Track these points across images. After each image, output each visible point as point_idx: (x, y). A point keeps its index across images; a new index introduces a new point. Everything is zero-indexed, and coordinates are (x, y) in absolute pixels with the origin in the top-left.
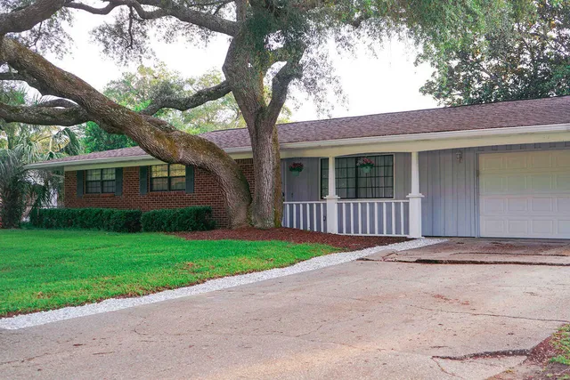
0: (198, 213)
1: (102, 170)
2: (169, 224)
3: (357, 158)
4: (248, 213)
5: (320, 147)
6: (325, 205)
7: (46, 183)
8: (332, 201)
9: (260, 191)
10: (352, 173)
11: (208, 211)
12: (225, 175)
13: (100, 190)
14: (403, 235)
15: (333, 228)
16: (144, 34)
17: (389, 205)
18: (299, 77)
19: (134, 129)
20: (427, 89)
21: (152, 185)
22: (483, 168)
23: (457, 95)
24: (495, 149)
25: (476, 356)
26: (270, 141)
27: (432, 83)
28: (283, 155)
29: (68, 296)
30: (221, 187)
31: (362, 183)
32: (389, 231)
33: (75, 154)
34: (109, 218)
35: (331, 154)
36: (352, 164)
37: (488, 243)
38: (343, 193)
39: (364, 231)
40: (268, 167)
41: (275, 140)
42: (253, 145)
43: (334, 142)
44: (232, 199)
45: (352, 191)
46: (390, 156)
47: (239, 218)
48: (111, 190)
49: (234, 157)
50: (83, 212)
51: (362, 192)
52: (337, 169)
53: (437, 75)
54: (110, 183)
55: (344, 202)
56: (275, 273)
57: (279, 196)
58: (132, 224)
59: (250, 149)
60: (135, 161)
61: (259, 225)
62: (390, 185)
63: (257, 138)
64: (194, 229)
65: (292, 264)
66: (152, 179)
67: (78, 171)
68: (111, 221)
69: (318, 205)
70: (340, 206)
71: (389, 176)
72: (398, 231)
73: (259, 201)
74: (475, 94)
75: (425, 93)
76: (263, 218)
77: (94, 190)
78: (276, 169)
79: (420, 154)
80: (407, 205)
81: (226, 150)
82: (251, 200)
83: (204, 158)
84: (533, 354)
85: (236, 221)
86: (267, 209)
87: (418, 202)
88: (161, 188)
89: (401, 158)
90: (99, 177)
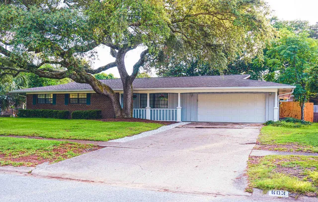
2: (85, 116)
3: (154, 94)
4: (121, 113)
6: (145, 110)
8: (148, 110)
10: (153, 99)
12: (113, 99)
13: (44, 102)
15: (148, 117)
17: (166, 110)
21: (70, 101)
22: (199, 98)
24: (204, 93)
25: (246, 144)
26: (130, 87)
28: (135, 92)
30: (111, 102)
31: (155, 103)
32: (169, 119)
35: (148, 93)
36: (153, 96)
38: (151, 106)
39: (163, 119)
40: (129, 97)
41: (132, 87)
42: (124, 88)
44: (115, 107)
47: (118, 114)
48: (50, 102)
49: (115, 92)
52: (150, 97)
54: (50, 100)
55: (153, 109)
57: (132, 108)
58: (67, 116)
61: (126, 117)
62: (166, 103)
63: (126, 87)
64: (96, 118)
67: (34, 94)
69: (143, 110)
70: (151, 110)
71: (166, 101)
72: (173, 119)
76: (127, 114)
77: (41, 102)
80: (176, 111)
81: (113, 89)
83: (109, 93)
84: (256, 144)
85: (117, 115)
86: (129, 111)
87: (180, 109)
88: (74, 102)
89: (171, 95)
90: (44, 97)
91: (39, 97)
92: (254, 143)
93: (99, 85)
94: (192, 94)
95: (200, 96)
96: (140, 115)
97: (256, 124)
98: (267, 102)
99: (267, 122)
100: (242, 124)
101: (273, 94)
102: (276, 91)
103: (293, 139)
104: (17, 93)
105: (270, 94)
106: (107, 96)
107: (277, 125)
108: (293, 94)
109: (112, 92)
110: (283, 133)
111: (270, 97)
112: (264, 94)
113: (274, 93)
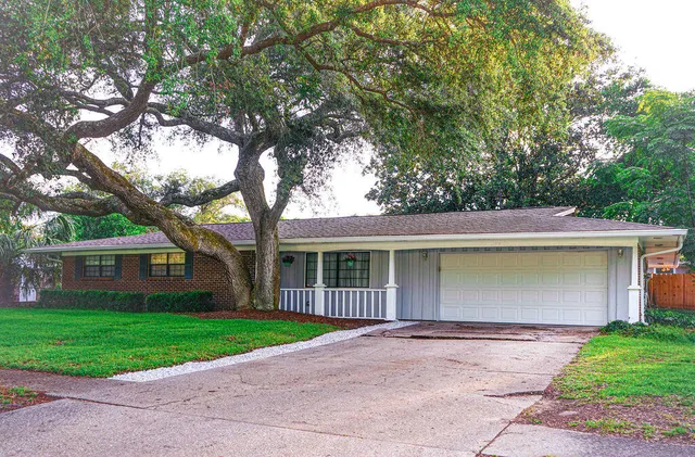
0: (202, 296)
1: (101, 256)
2: (173, 306)
3: (338, 254)
4: (251, 298)
5: (313, 243)
6: (313, 292)
7: (36, 265)
8: (320, 290)
9: (262, 279)
10: (333, 266)
11: (209, 295)
12: (231, 264)
13: (97, 274)
14: (380, 318)
15: (320, 310)
16: (149, 137)
17: (369, 294)
18: (300, 183)
19: (166, 222)
20: (371, 196)
21: (150, 270)
22: (443, 265)
23: (396, 202)
24: (454, 250)
25: (511, 395)
26: (272, 236)
27: (375, 191)
28: (282, 249)
29: (156, 359)
30: (227, 273)
31: (341, 274)
32: (369, 314)
33: (67, 241)
34: (114, 299)
35: (320, 250)
36: (334, 258)
37: (452, 325)
38: (327, 282)
39: (347, 314)
40: (270, 258)
41: (276, 236)
42: (257, 239)
43: (324, 240)
44: (237, 284)
45: (333, 281)
46: (367, 253)
47: (243, 301)
48: (109, 274)
49: (239, 249)
50: (87, 293)
51: (341, 281)
53: (379, 184)
54: (109, 269)
55: (330, 290)
56: (303, 345)
57: (277, 283)
58: (135, 305)
59: (254, 242)
60: (136, 249)
61: (260, 308)
62: (365, 276)
63: (261, 234)
64: (198, 311)
65: (311, 339)
66: (151, 265)
67: (77, 257)
68: (116, 302)
69: (307, 292)
70: (326, 293)
71: (366, 269)
72: (376, 315)
73: (262, 287)
74: (411, 202)
75: (369, 199)
76: (264, 301)
77: (92, 274)
78: (275, 261)
79: (396, 251)
80: (384, 293)
81: (233, 243)
82: (252, 287)
83: (216, 249)
84: (546, 394)
85: (240, 304)
86: (269, 294)
87: (394, 290)
88: (160, 273)
89: (377, 255)
90: (97, 263)
91: (87, 263)
92: (538, 393)
93: (183, 229)
94: (425, 252)
95: (445, 260)
96: (307, 305)
97: (580, 330)
98: (613, 272)
99: (609, 325)
100: (545, 328)
101: (627, 252)
102: (634, 244)
103: (664, 381)
104: (46, 253)
105: (621, 253)
106: (214, 258)
107: (636, 334)
108: (682, 252)
109: (229, 247)
110: (642, 358)
111: (622, 261)
112: (604, 253)
113: (631, 248)
